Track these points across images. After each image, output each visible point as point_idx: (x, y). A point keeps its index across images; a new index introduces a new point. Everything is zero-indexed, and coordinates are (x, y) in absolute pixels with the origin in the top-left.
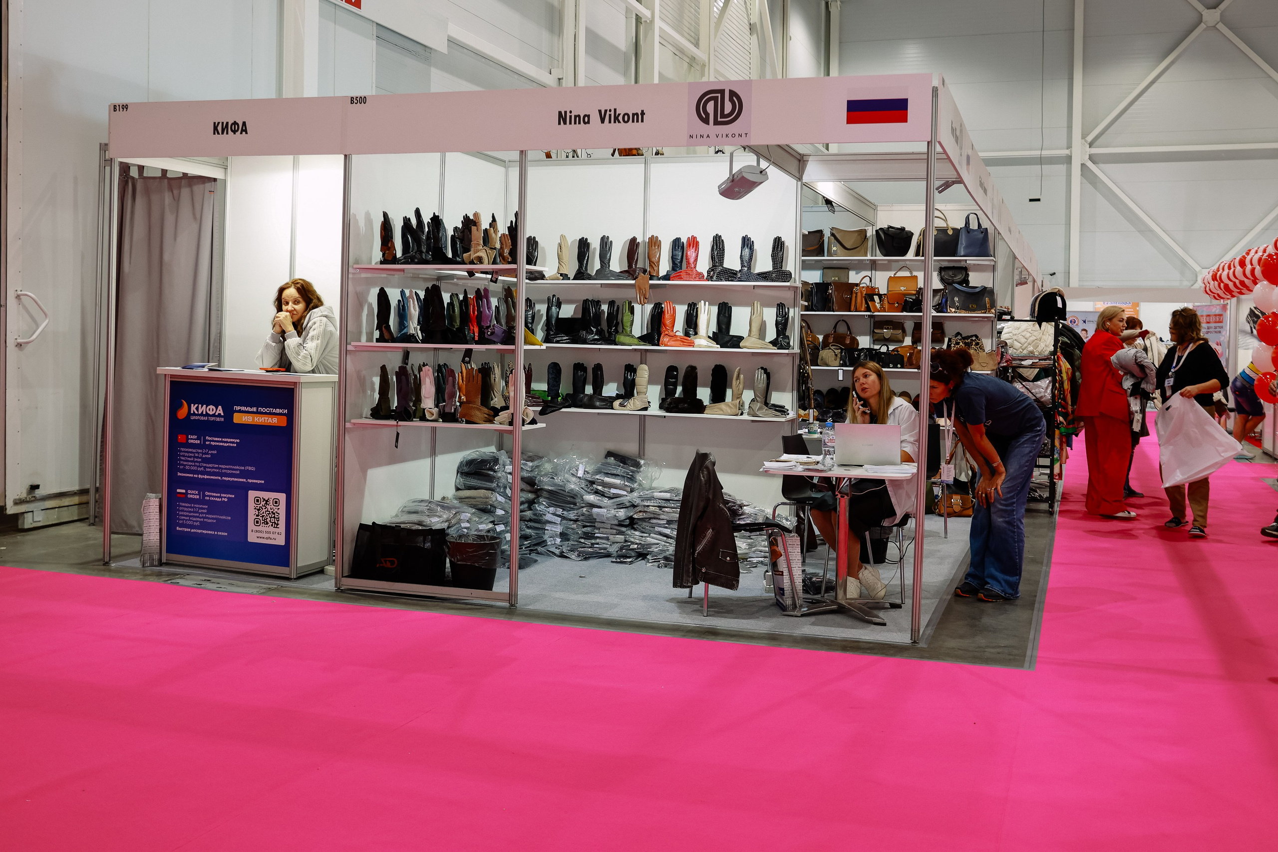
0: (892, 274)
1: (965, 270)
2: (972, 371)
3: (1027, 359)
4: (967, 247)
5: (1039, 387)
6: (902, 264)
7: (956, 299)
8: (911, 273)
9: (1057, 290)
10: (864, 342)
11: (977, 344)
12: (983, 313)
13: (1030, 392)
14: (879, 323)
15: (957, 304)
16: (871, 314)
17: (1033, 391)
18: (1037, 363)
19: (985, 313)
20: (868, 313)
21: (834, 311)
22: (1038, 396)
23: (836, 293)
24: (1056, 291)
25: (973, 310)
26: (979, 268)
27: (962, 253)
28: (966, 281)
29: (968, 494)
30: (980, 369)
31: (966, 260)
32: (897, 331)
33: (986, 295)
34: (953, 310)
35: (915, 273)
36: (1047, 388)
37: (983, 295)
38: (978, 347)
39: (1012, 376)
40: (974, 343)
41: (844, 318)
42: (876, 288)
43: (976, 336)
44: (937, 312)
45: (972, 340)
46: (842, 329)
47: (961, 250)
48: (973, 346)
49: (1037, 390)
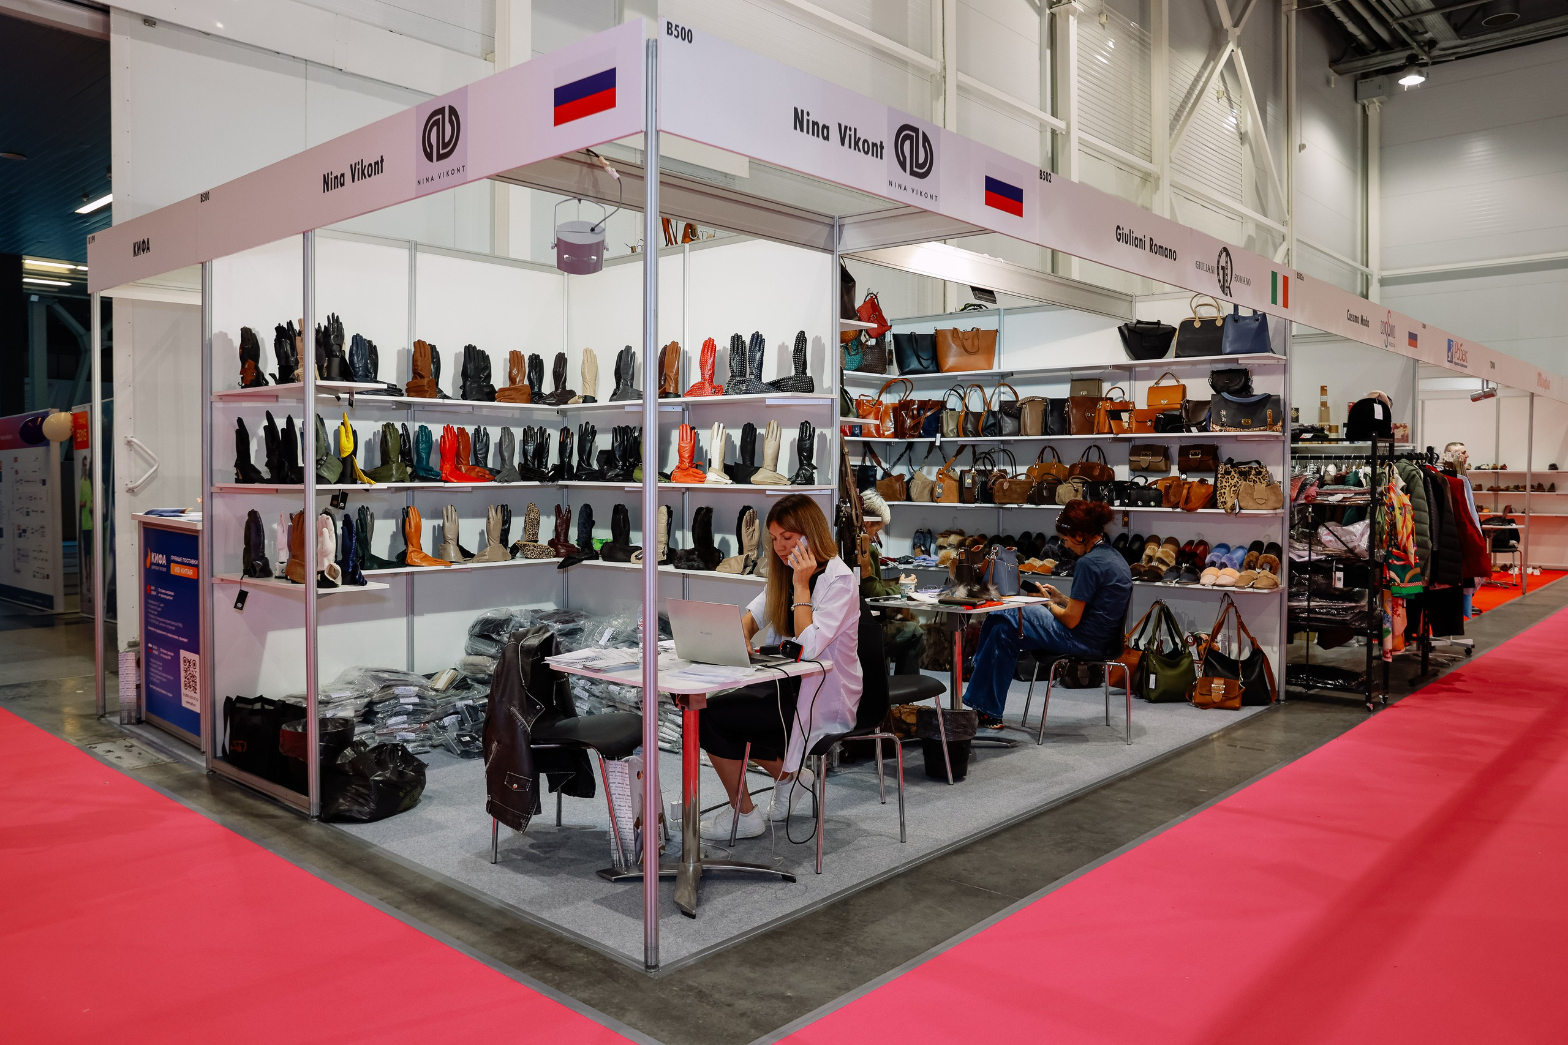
0: (1152, 383)
1: (1244, 375)
2: (1243, 511)
3: (1337, 494)
4: (1234, 341)
5: (1351, 533)
6: (1165, 369)
7: (1223, 413)
8: (1178, 381)
9: (1376, 395)
10: (1122, 473)
11: (1259, 473)
12: (1263, 430)
13: (1340, 540)
14: (1138, 449)
15: (1224, 420)
16: (1115, 436)
17: (1343, 539)
18: (1350, 498)
19: (1266, 430)
20: (1112, 436)
21: (1071, 435)
22: (1351, 545)
23: (1074, 411)
24: (1374, 396)
25: (1247, 427)
26: (1266, 370)
27: (1228, 350)
28: (1246, 389)
29: (1238, 679)
30: (1255, 507)
31: (1237, 359)
32: (1157, 458)
33: (1268, 406)
34: (1218, 428)
35: (1183, 381)
36: (1362, 535)
37: (1264, 406)
38: (1260, 477)
39: (1312, 516)
40: (1253, 472)
41: (1097, 443)
42: (1131, 403)
43: (1258, 462)
44: (1199, 432)
45: (1251, 468)
46: (1094, 457)
47: (1227, 346)
48: (1251, 476)
49: (1348, 538)
